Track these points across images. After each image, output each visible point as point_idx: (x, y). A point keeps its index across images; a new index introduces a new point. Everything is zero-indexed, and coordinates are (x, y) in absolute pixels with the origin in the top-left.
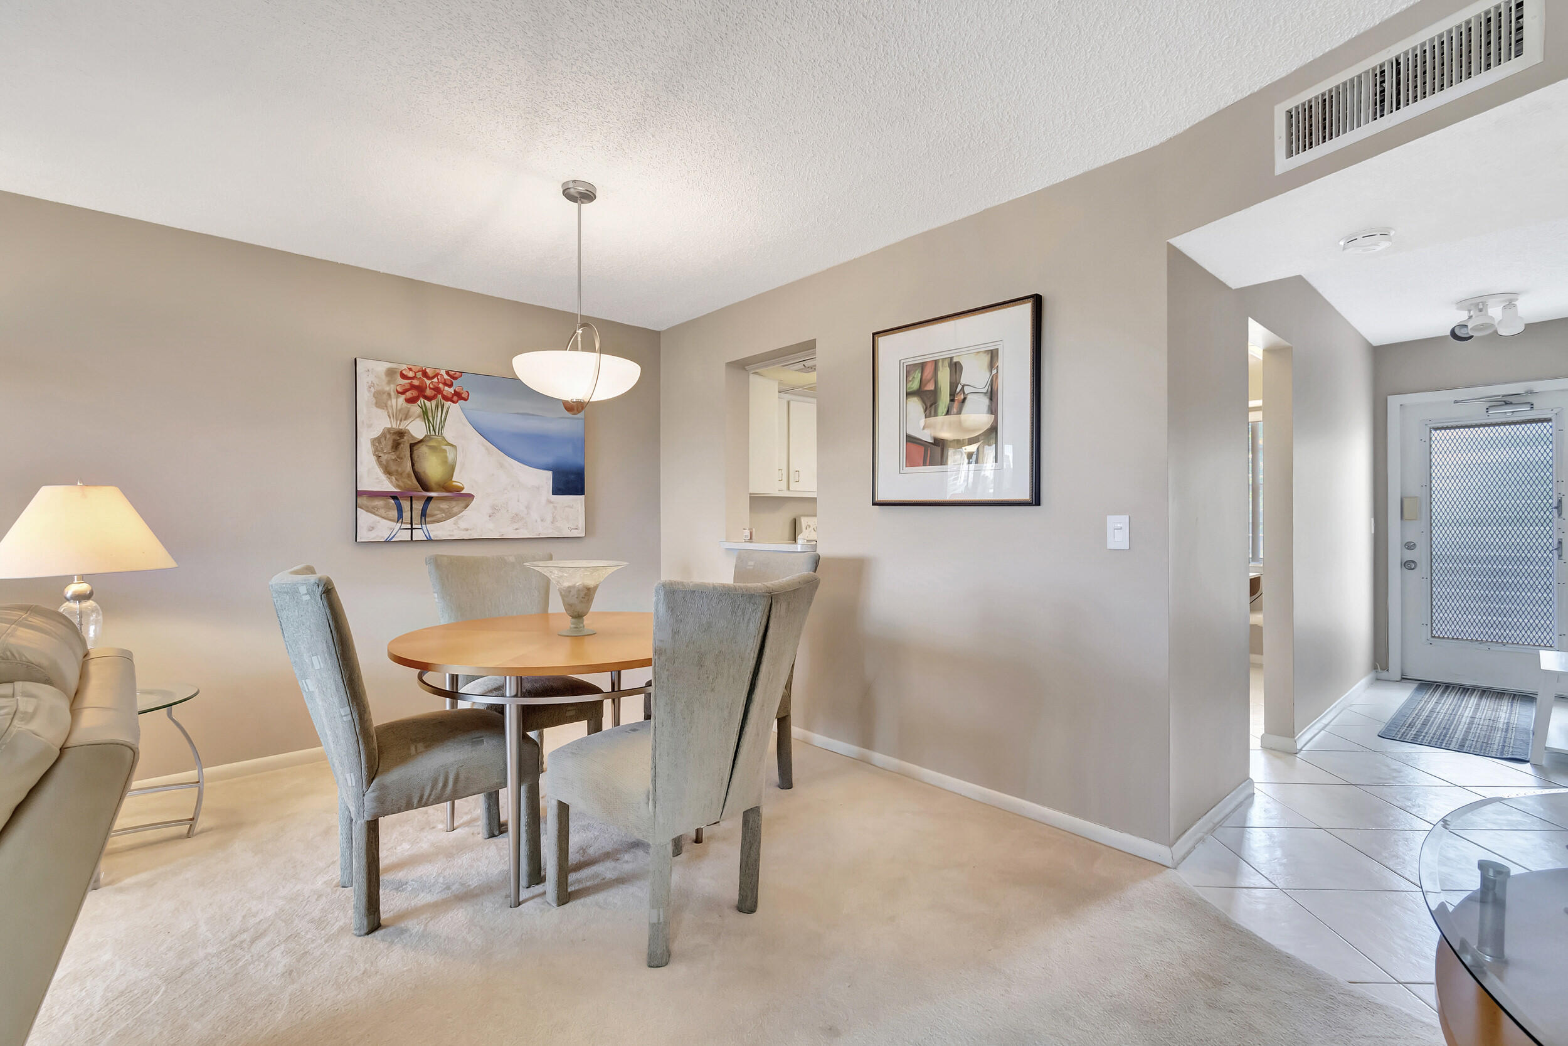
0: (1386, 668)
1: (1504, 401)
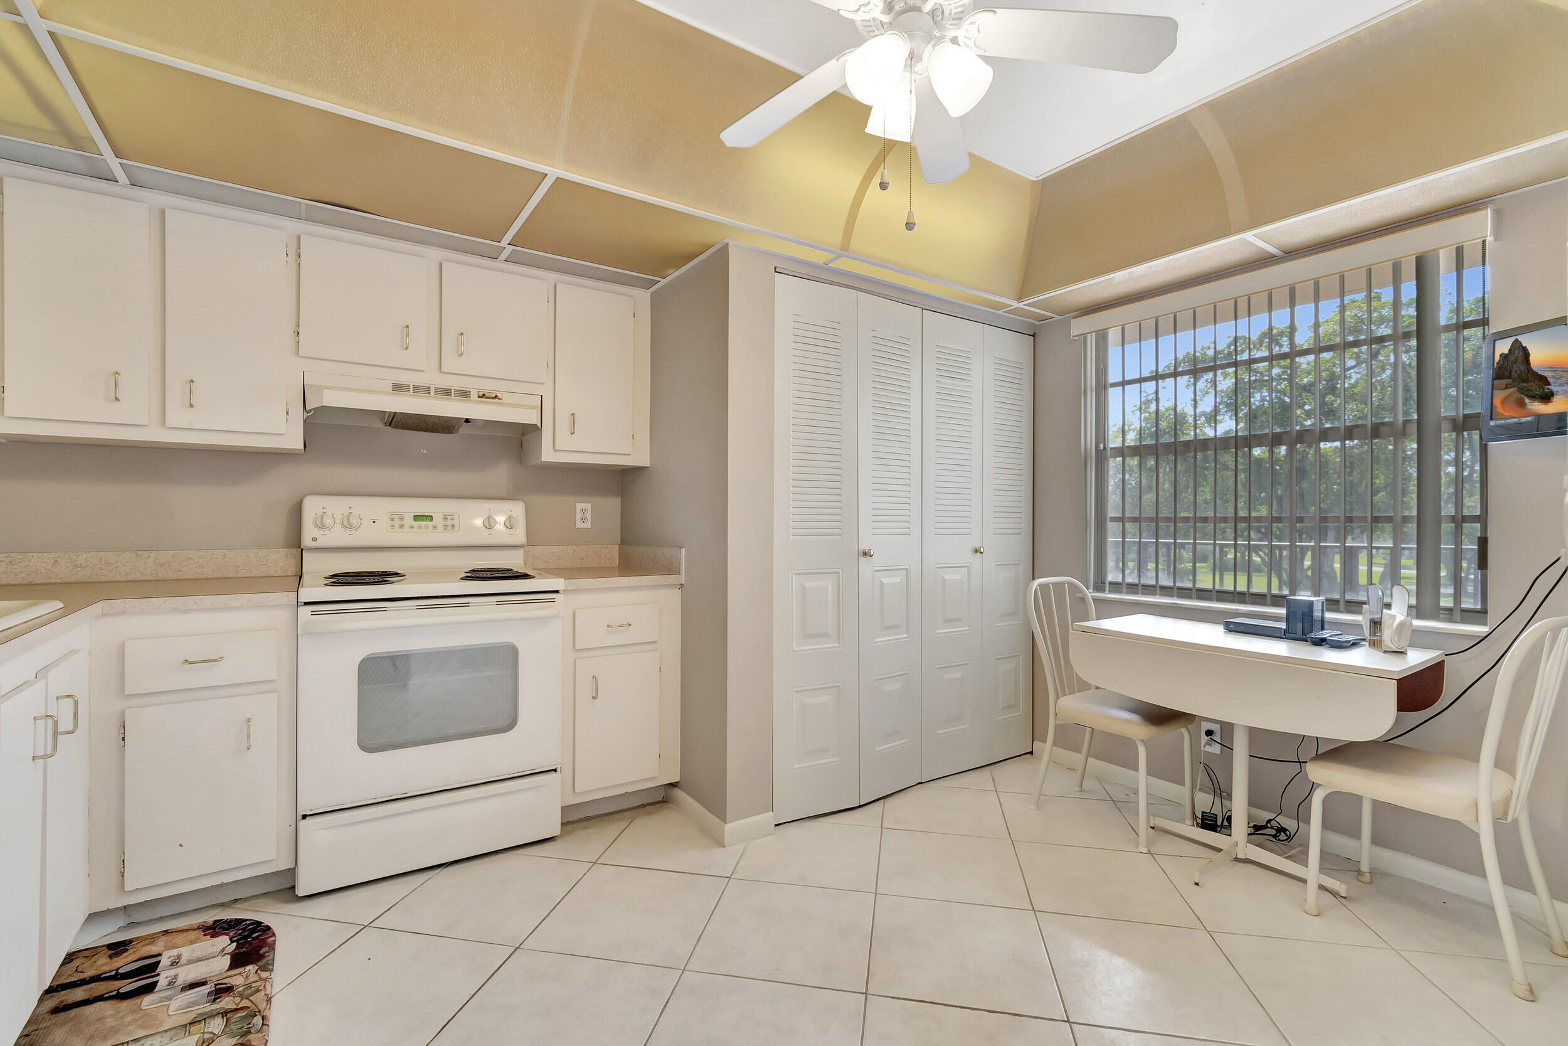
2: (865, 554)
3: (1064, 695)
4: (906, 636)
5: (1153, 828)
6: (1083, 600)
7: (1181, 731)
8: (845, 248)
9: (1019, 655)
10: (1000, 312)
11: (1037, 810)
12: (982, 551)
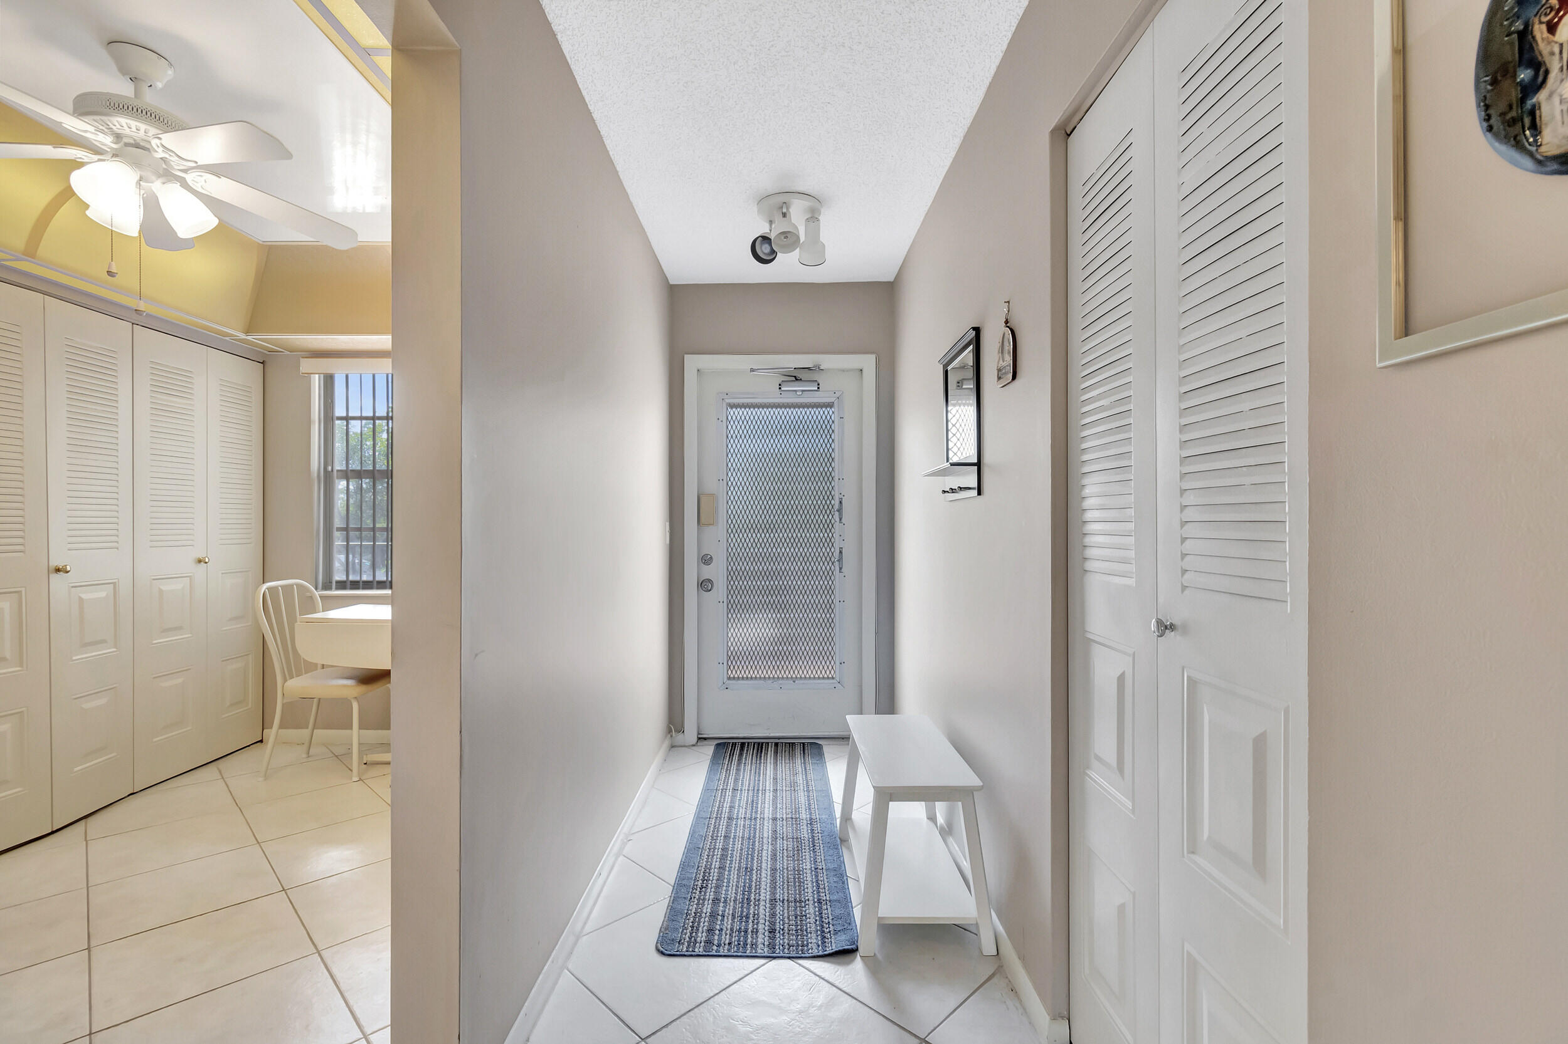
0: (681, 730)
1: (795, 377)
2: (58, 570)
3: (292, 677)
4: (115, 650)
5: (365, 764)
6: (311, 598)
7: (388, 687)
8: (30, 252)
9: (248, 654)
10: (227, 338)
11: (265, 780)
12: (207, 560)
